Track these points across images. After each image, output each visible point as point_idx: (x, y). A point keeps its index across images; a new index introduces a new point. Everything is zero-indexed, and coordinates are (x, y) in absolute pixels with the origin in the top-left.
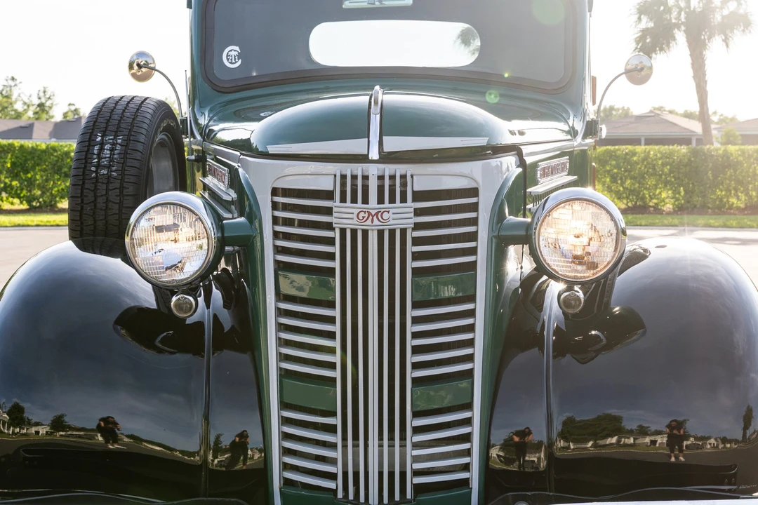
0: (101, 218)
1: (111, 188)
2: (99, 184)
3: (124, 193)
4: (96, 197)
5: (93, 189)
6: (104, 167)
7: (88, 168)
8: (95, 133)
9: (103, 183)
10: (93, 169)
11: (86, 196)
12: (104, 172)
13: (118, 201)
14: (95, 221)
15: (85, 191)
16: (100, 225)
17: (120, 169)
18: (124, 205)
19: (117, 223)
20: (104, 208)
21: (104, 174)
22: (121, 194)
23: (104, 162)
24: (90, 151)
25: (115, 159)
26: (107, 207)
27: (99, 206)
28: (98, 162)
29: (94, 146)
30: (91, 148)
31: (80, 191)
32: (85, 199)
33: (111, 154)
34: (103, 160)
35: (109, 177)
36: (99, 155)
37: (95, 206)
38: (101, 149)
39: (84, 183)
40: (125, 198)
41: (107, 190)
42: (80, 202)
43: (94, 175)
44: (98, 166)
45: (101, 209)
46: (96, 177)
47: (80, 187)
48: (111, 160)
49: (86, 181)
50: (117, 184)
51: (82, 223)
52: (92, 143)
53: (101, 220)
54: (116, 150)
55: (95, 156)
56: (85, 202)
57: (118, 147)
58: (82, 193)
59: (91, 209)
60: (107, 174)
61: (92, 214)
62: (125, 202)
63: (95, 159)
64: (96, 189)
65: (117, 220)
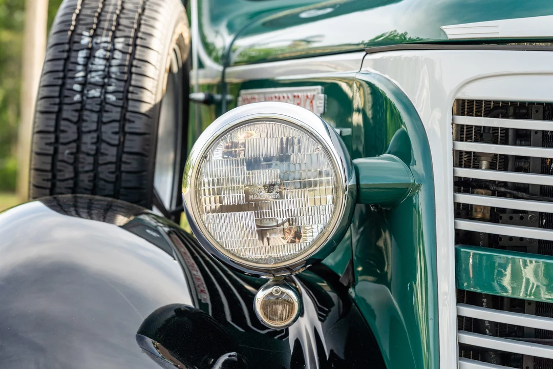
0: (87, 168)
1: (105, 120)
2: (86, 113)
3: (127, 129)
4: (80, 133)
5: (75, 119)
6: (95, 85)
7: (68, 86)
8: (79, 31)
9: (92, 111)
10: (77, 87)
11: (63, 131)
12: (95, 93)
13: (116, 142)
14: (76, 173)
15: (63, 123)
16: (85, 179)
17: (122, 89)
18: (126, 150)
19: (112, 177)
20: (93, 152)
21: (94, 97)
22: (122, 132)
23: (95, 78)
24: (72, 60)
25: (114, 73)
26: (98, 150)
27: (84, 148)
28: (85, 77)
29: (78, 51)
30: (73, 54)
31: (53, 123)
32: (62, 135)
33: (106, 66)
34: (93, 74)
35: (103, 102)
36: (86, 65)
37: (78, 148)
38: (90, 58)
39: (60, 110)
40: (128, 137)
41: (100, 122)
42: (53, 140)
43: (77, 97)
44: (85, 84)
45: (88, 154)
46: (81, 102)
47: (54, 116)
48: (107, 75)
49: (65, 107)
50: (115, 114)
51: (54, 176)
52: (75, 47)
53: (87, 172)
54: (113, 58)
55: (80, 68)
56: (62, 140)
57: (118, 55)
58: (57, 126)
59: (71, 154)
60: (100, 97)
61: (71, 161)
62: (127, 144)
63: (80, 71)
64: (80, 120)
65: (112, 173)
